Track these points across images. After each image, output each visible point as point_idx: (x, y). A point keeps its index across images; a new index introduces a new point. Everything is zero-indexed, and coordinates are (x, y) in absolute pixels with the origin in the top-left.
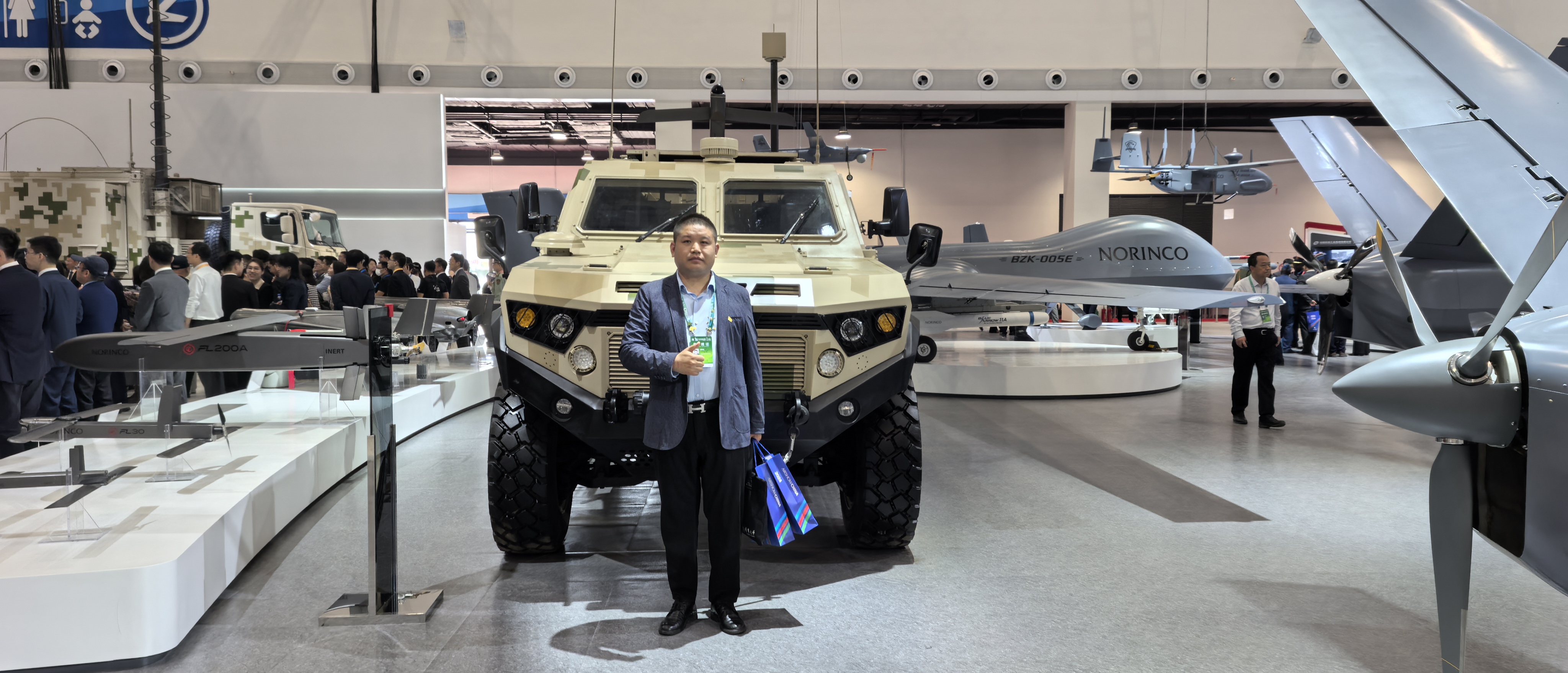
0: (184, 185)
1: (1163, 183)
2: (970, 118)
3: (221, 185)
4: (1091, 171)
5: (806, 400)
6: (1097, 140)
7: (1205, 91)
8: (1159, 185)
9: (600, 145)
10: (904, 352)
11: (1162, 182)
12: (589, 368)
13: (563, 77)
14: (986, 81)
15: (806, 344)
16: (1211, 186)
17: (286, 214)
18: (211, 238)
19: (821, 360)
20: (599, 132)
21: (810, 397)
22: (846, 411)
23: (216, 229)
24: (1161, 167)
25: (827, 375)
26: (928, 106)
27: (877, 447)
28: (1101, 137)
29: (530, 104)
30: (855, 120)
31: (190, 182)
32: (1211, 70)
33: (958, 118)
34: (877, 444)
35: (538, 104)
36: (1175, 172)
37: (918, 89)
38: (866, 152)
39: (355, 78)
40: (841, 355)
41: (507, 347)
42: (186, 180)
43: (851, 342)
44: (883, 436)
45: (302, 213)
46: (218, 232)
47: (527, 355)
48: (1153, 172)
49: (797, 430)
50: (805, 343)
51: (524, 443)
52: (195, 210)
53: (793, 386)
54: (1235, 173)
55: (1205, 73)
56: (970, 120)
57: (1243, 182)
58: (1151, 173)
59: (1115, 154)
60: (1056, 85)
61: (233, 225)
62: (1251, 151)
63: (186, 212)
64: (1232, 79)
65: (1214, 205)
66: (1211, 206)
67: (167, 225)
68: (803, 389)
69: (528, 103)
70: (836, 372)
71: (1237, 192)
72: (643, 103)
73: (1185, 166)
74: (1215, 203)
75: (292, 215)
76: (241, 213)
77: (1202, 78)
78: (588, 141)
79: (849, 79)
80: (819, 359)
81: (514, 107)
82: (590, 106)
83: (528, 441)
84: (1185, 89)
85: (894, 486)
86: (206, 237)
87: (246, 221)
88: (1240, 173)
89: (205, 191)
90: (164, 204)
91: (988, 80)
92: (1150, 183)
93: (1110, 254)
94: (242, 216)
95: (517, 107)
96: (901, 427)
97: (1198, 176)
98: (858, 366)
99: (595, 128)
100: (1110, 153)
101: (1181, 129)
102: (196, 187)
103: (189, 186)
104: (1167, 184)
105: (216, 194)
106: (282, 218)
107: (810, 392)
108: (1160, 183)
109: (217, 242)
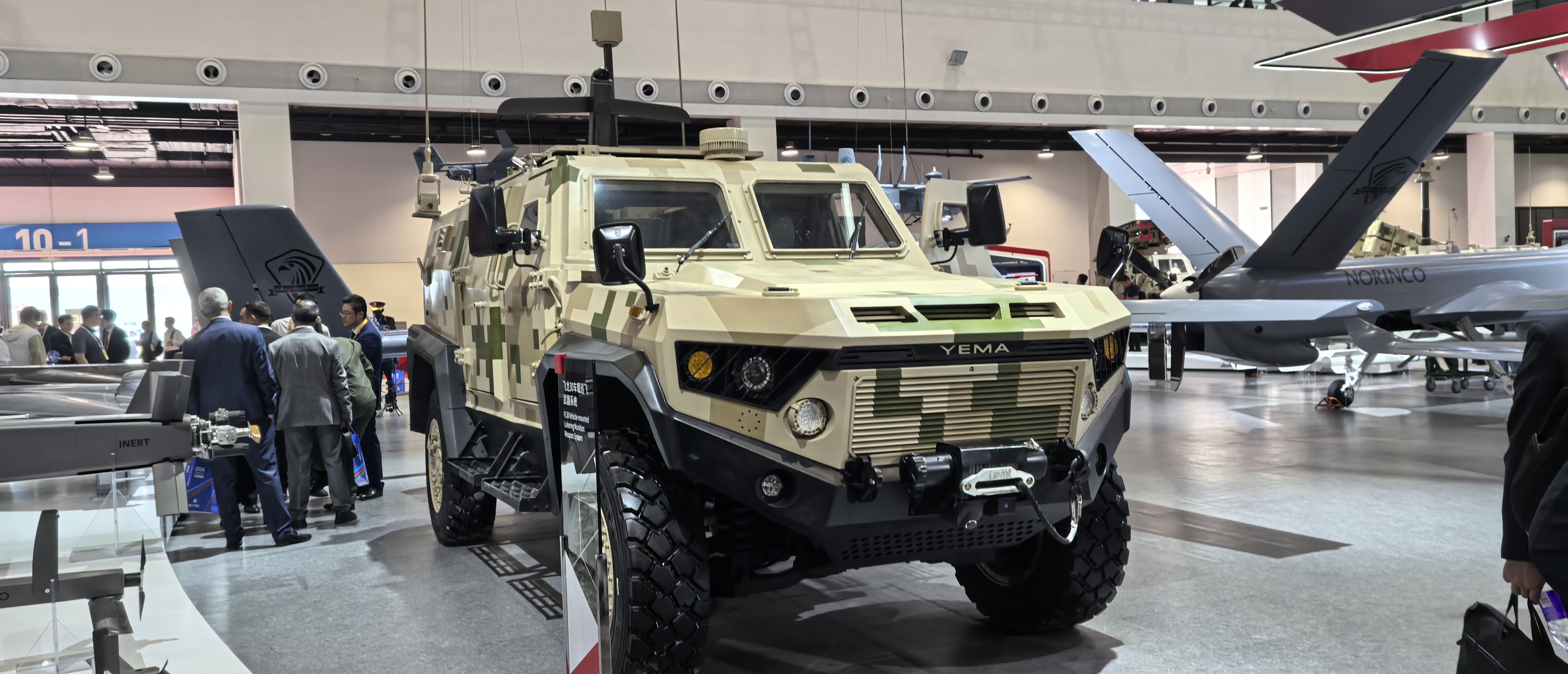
9: (123, 160)
12: (818, 429)
13: (101, 67)
20: (129, 142)
21: (1074, 445)
29: (45, 102)
32: (868, 89)
35: (56, 101)
41: (671, 408)
47: (707, 417)
50: (1074, 377)
55: (862, 92)
64: (888, 98)
69: (43, 100)
72: (215, 105)
73: (897, 185)
77: (861, 97)
78: (107, 154)
79: (490, 84)
81: (19, 106)
82: (135, 107)
84: (848, 107)
95: (24, 105)
97: (905, 196)
99: (126, 137)
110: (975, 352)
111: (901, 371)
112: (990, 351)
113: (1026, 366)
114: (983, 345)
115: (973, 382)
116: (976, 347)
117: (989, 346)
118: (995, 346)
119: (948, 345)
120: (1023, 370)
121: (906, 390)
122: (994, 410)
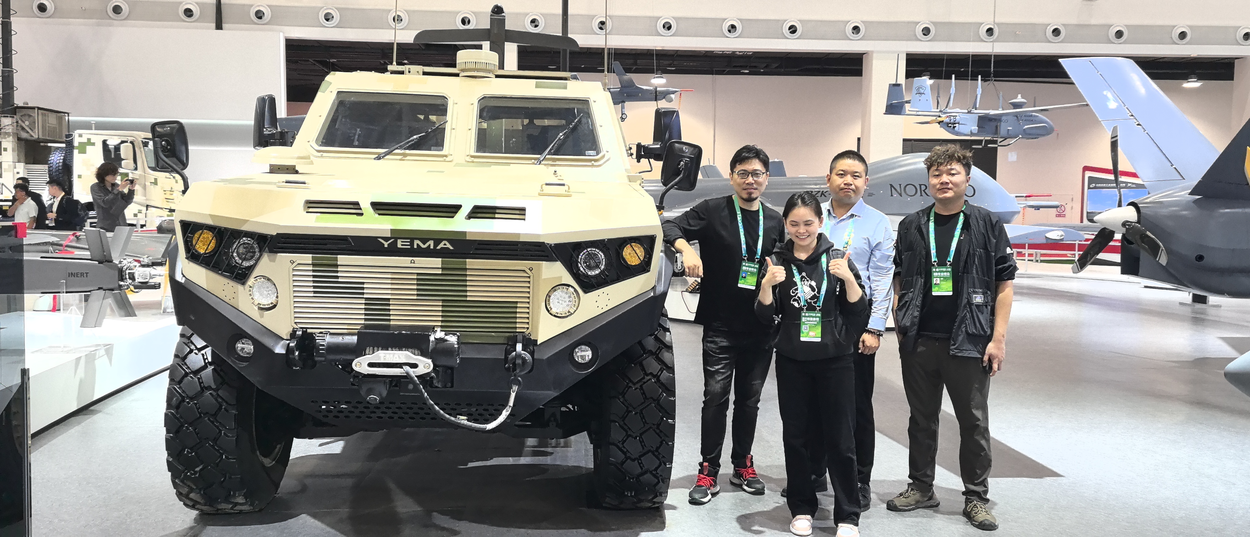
0: (30, 112)
1: (951, 127)
2: (777, 65)
3: (68, 114)
4: (884, 114)
5: (530, 343)
6: (890, 84)
7: (992, 44)
8: (947, 128)
10: (654, 288)
11: (950, 125)
12: (272, 303)
14: (791, 30)
15: (531, 278)
16: (996, 131)
17: (126, 142)
18: (55, 163)
19: (552, 297)
21: (536, 341)
22: (583, 357)
23: (60, 155)
24: (949, 111)
25: (559, 315)
26: (737, 53)
27: (623, 397)
28: (894, 83)
30: (670, 66)
31: (36, 110)
32: (998, 24)
33: (765, 65)
34: (623, 394)
36: (962, 116)
37: (727, 37)
38: (673, 93)
39: (199, 17)
40: (575, 290)
41: (184, 276)
42: (33, 108)
43: (587, 276)
44: (630, 384)
45: (142, 141)
46: (62, 158)
47: (205, 287)
48: (941, 115)
49: (519, 381)
50: (529, 277)
51: (209, 388)
52: (41, 137)
53: (516, 328)
54: (1019, 118)
55: (992, 27)
56: (777, 68)
57: (1026, 127)
58: (940, 116)
59: (906, 99)
60: (855, 35)
61: (76, 152)
62: (1035, 98)
63: (33, 138)
64: (1017, 33)
65: (999, 147)
66: (996, 148)
67: (13, 150)
68: (529, 331)
70: (569, 312)
71: (1020, 136)
73: (971, 110)
74: (999, 146)
75: (132, 143)
76: (84, 140)
77: (990, 31)
79: (664, 27)
80: (548, 296)
83: (214, 386)
84: (973, 41)
85: (641, 442)
86: (49, 162)
87: (89, 148)
88: (1023, 118)
89: (52, 120)
90: (10, 131)
91: (793, 30)
92: (939, 126)
93: (901, 190)
94: (85, 143)
96: (651, 374)
97: (984, 121)
98: (597, 304)
100: (903, 97)
101: (968, 80)
102: (42, 114)
103: (35, 113)
104: (954, 127)
105: (64, 123)
106: (122, 145)
107: (537, 336)
108: (948, 126)
109: (60, 168)
110: (415, 247)
111: (337, 257)
112: (432, 247)
113: (471, 263)
114: (424, 241)
115: (418, 274)
116: (416, 242)
117: (431, 243)
118: (437, 242)
119: (386, 239)
120: (467, 267)
121: (344, 275)
122: (443, 301)
